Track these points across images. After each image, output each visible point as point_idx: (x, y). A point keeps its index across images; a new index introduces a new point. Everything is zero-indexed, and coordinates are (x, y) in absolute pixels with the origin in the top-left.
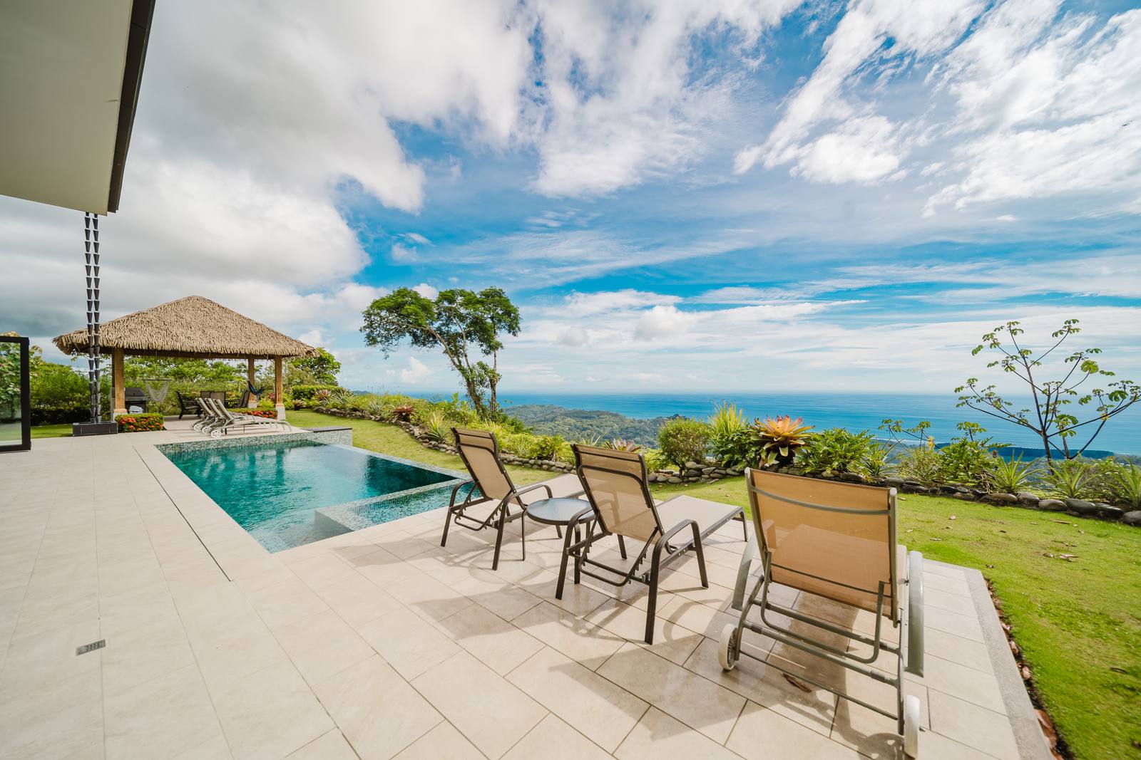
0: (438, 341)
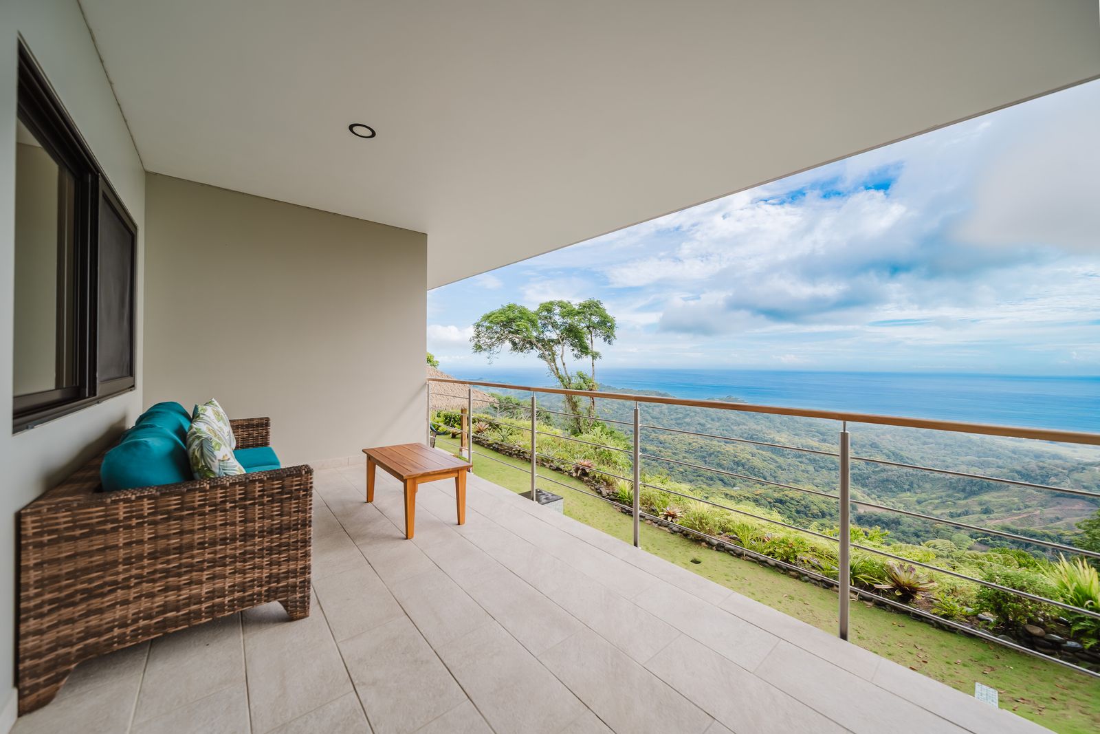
0: (535, 348)
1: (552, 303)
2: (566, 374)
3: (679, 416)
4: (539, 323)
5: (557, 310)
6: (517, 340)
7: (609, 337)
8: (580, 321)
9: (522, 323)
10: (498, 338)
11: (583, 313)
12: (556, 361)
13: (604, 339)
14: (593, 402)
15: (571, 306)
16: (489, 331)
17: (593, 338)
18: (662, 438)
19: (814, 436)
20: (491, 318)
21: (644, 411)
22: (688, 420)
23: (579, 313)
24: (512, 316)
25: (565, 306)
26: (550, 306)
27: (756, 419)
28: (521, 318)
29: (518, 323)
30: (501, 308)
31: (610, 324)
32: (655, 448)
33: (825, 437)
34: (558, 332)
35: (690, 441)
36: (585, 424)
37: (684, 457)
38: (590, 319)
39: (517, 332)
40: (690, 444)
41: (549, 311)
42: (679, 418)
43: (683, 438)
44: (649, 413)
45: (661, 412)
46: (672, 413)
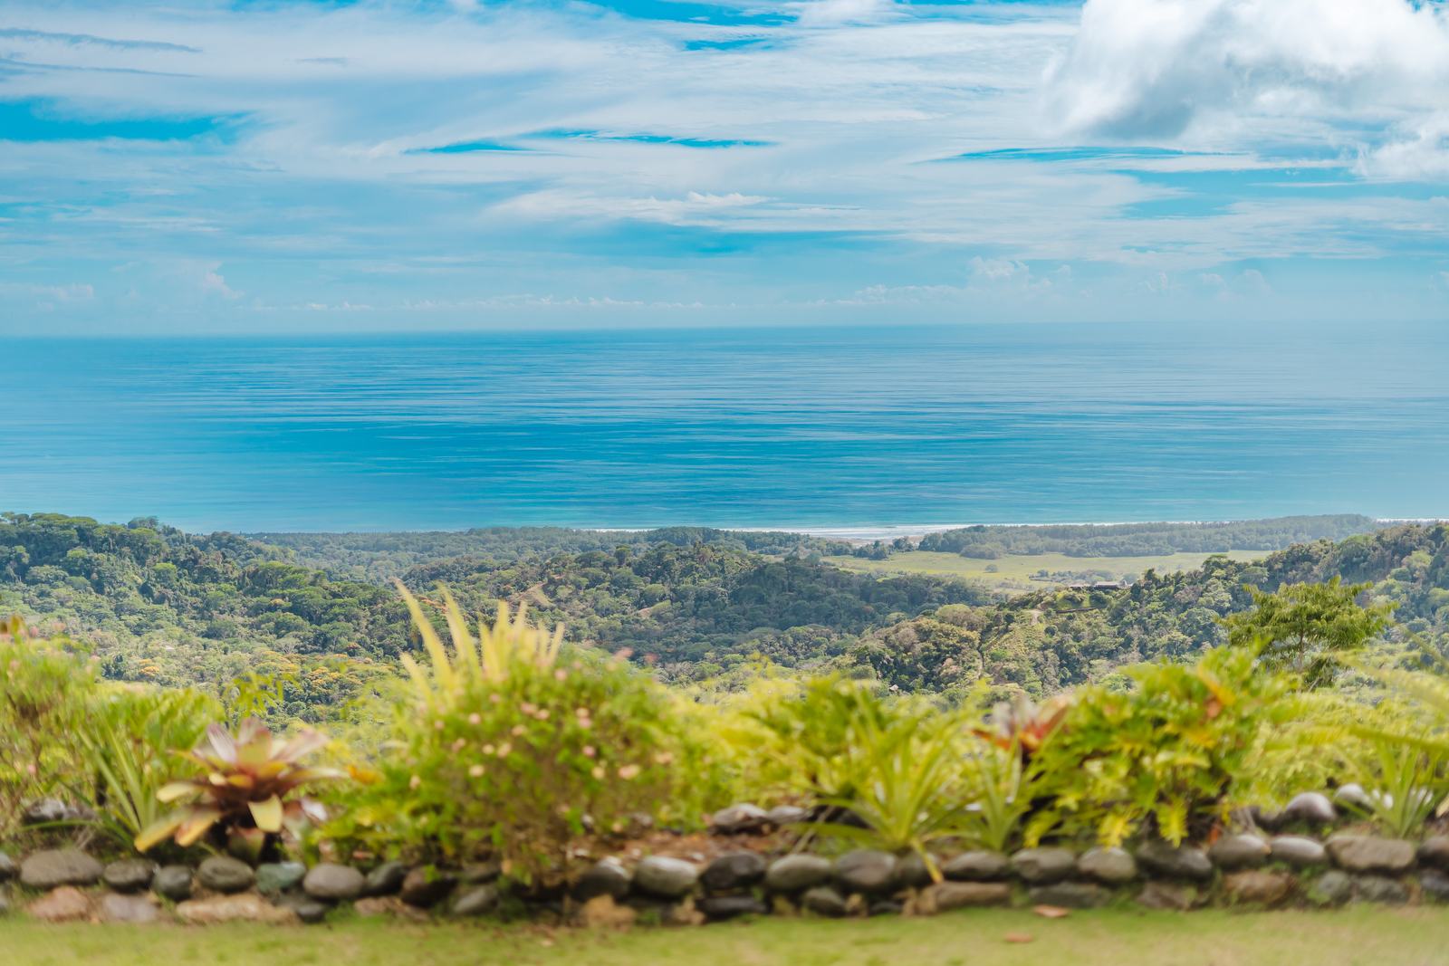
19: (281, 629)
27: (34, 582)
33: (324, 627)
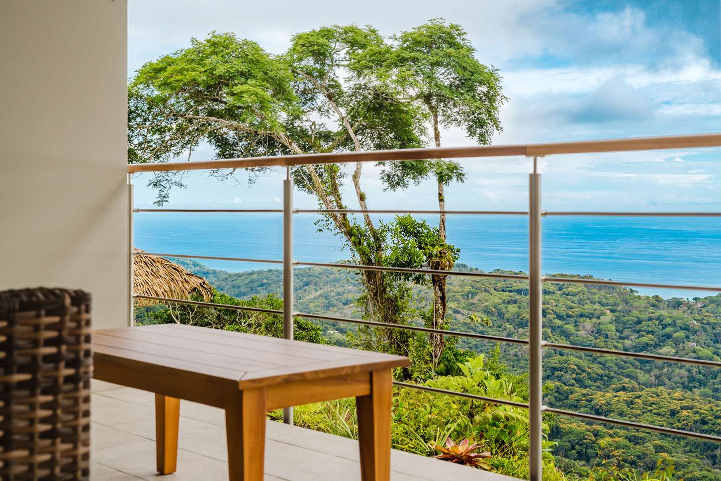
1: (327, 34)
2: (369, 224)
3: (645, 339)
4: (294, 86)
5: (342, 52)
6: (231, 135)
7: (480, 123)
8: (402, 81)
9: (250, 91)
10: (180, 129)
11: (415, 60)
12: (341, 190)
13: (470, 129)
14: (443, 298)
15: (380, 41)
16: (156, 110)
17: (440, 127)
18: (600, 398)
20: (163, 76)
21: (553, 329)
22: (667, 350)
23: (404, 60)
24: (221, 69)
25: (362, 40)
26: (322, 41)
28: (246, 75)
29: (238, 89)
30: (189, 46)
31: (484, 89)
32: (584, 427)
34: (343, 111)
35: (675, 406)
36: (420, 358)
37: (659, 449)
38: (430, 77)
39: (231, 113)
40: (673, 413)
41: (320, 55)
42: (646, 347)
43: (656, 399)
44: (567, 335)
45: (599, 332)
46: (626, 332)
